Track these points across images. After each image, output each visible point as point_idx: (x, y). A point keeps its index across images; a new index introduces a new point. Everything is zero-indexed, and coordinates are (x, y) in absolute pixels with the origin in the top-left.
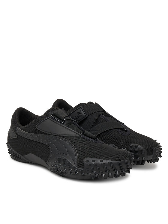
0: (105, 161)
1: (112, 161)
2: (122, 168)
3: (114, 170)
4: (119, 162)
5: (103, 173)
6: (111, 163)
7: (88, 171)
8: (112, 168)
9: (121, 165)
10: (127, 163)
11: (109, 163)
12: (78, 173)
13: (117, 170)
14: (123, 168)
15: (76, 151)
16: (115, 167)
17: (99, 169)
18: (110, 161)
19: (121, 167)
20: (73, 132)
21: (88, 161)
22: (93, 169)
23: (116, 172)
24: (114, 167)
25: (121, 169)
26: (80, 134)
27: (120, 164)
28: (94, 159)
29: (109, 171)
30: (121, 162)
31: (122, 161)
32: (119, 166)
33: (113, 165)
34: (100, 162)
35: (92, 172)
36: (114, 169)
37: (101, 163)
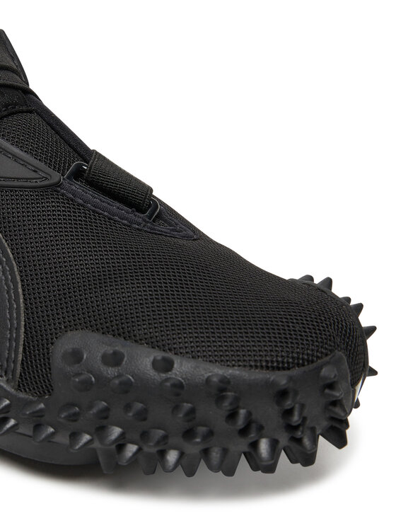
0: (183, 368)
1: (230, 372)
2: (296, 418)
3: (244, 432)
4: (281, 379)
5: (171, 441)
6: (224, 386)
7: (74, 418)
8: (232, 416)
9: (288, 404)
10: (331, 386)
11: (208, 380)
12: (12, 422)
13: (261, 428)
14: (304, 419)
15: (14, 280)
16: (249, 414)
17: (142, 416)
18: (217, 371)
19: (289, 413)
20: (16, 158)
21: (76, 356)
22: (104, 414)
23: (255, 445)
24: (242, 412)
25: (291, 428)
26: (56, 177)
27: (283, 394)
28: (120, 346)
29: (211, 433)
30: (290, 379)
31: (296, 372)
32: (279, 403)
33: (237, 399)
34: (152, 373)
35: (101, 430)
36: (241, 421)
37: (157, 377)
